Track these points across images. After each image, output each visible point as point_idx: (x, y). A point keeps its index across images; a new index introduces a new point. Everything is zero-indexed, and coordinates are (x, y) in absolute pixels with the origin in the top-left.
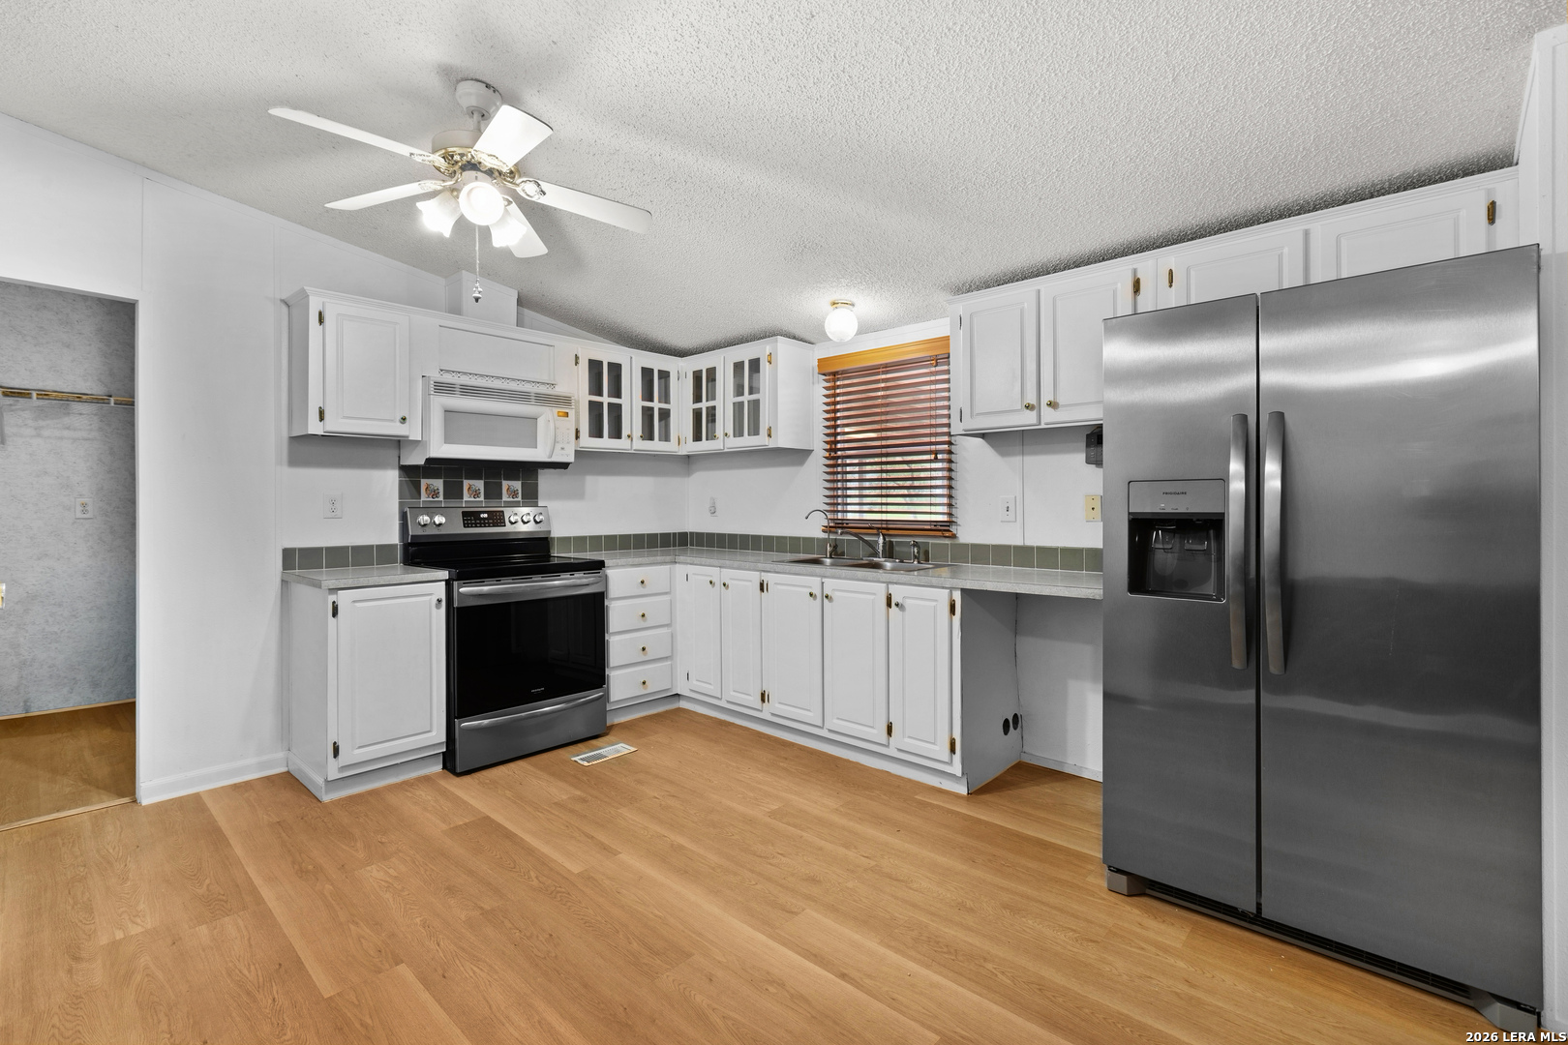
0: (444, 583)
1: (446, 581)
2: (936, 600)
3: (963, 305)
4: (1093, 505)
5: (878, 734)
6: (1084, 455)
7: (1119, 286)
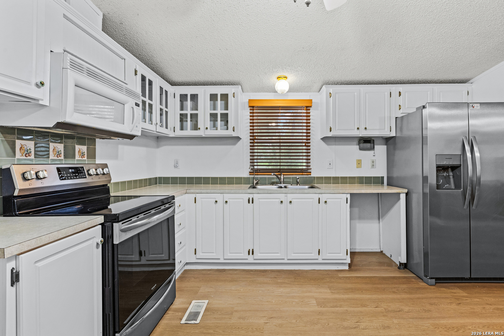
0: (100, 226)
1: (102, 224)
2: (341, 199)
3: (332, 89)
4: (359, 163)
5: (315, 255)
6: (358, 146)
7: (386, 93)
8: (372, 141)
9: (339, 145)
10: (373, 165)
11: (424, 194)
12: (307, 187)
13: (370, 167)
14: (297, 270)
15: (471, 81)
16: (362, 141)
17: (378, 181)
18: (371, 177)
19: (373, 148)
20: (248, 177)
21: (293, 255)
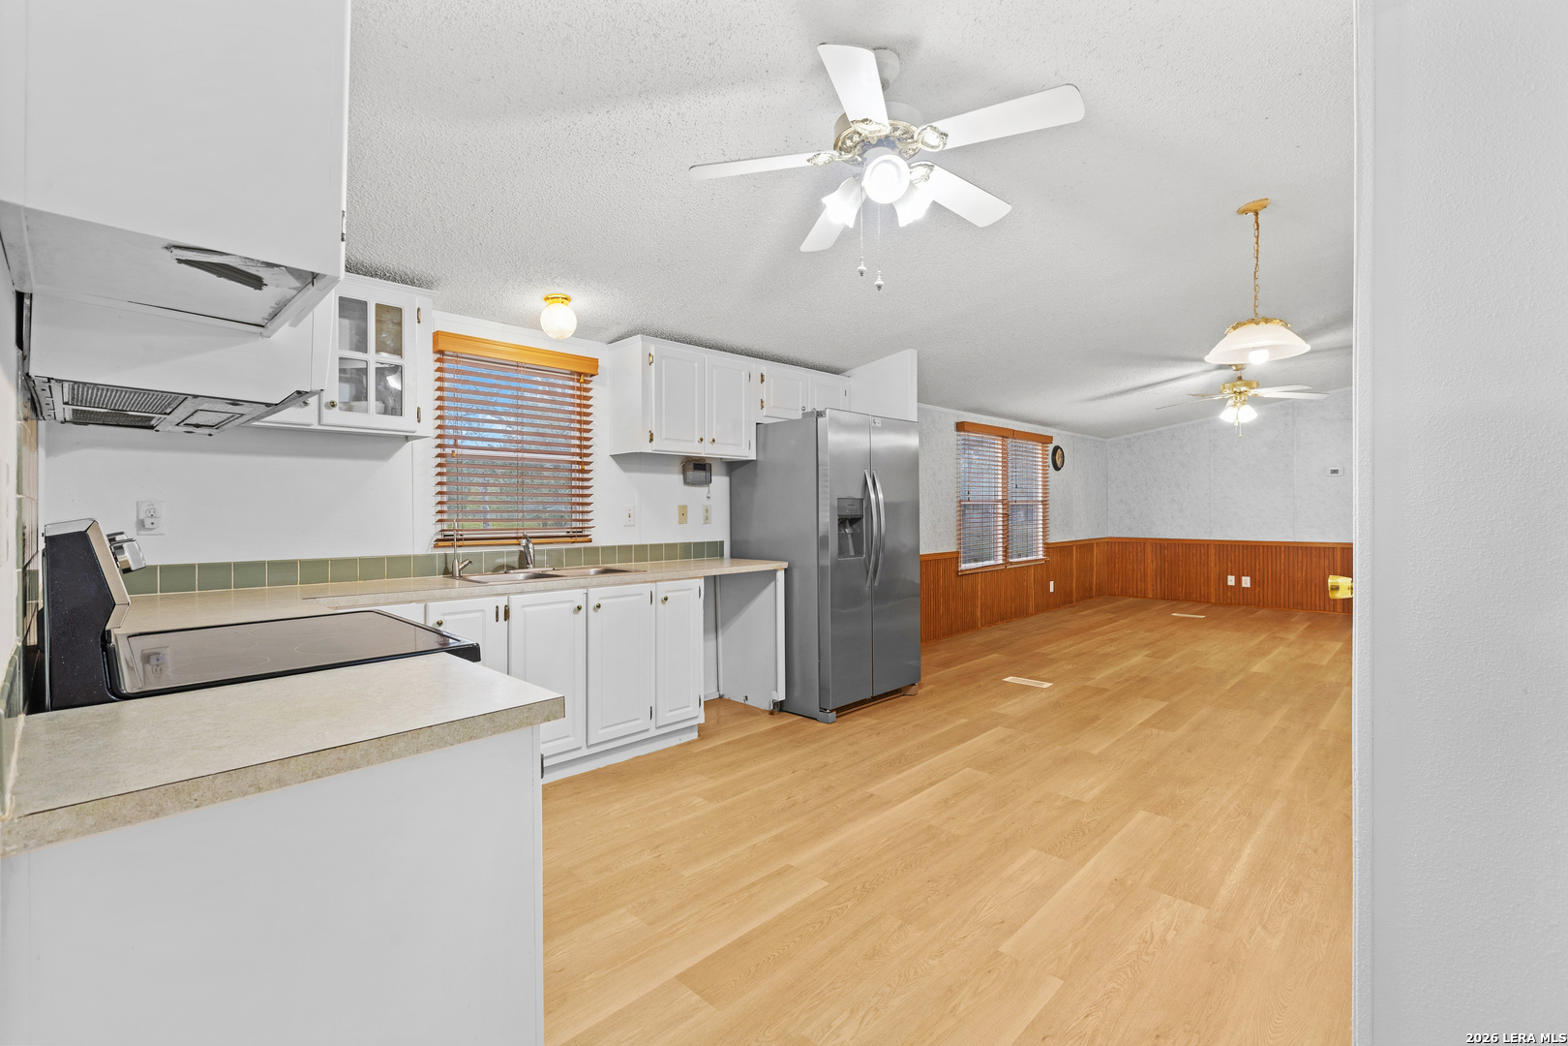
2: (690, 589)
3: (655, 346)
4: (683, 513)
5: (643, 722)
6: (681, 477)
7: (743, 373)
8: (707, 467)
9: (646, 471)
10: (707, 518)
11: (821, 569)
12: (592, 571)
13: (702, 521)
14: (604, 768)
15: (847, 373)
16: (692, 466)
17: (713, 550)
18: (704, 543)
19: (708, 482)
20: (429, 553)
21: (601, 732)
